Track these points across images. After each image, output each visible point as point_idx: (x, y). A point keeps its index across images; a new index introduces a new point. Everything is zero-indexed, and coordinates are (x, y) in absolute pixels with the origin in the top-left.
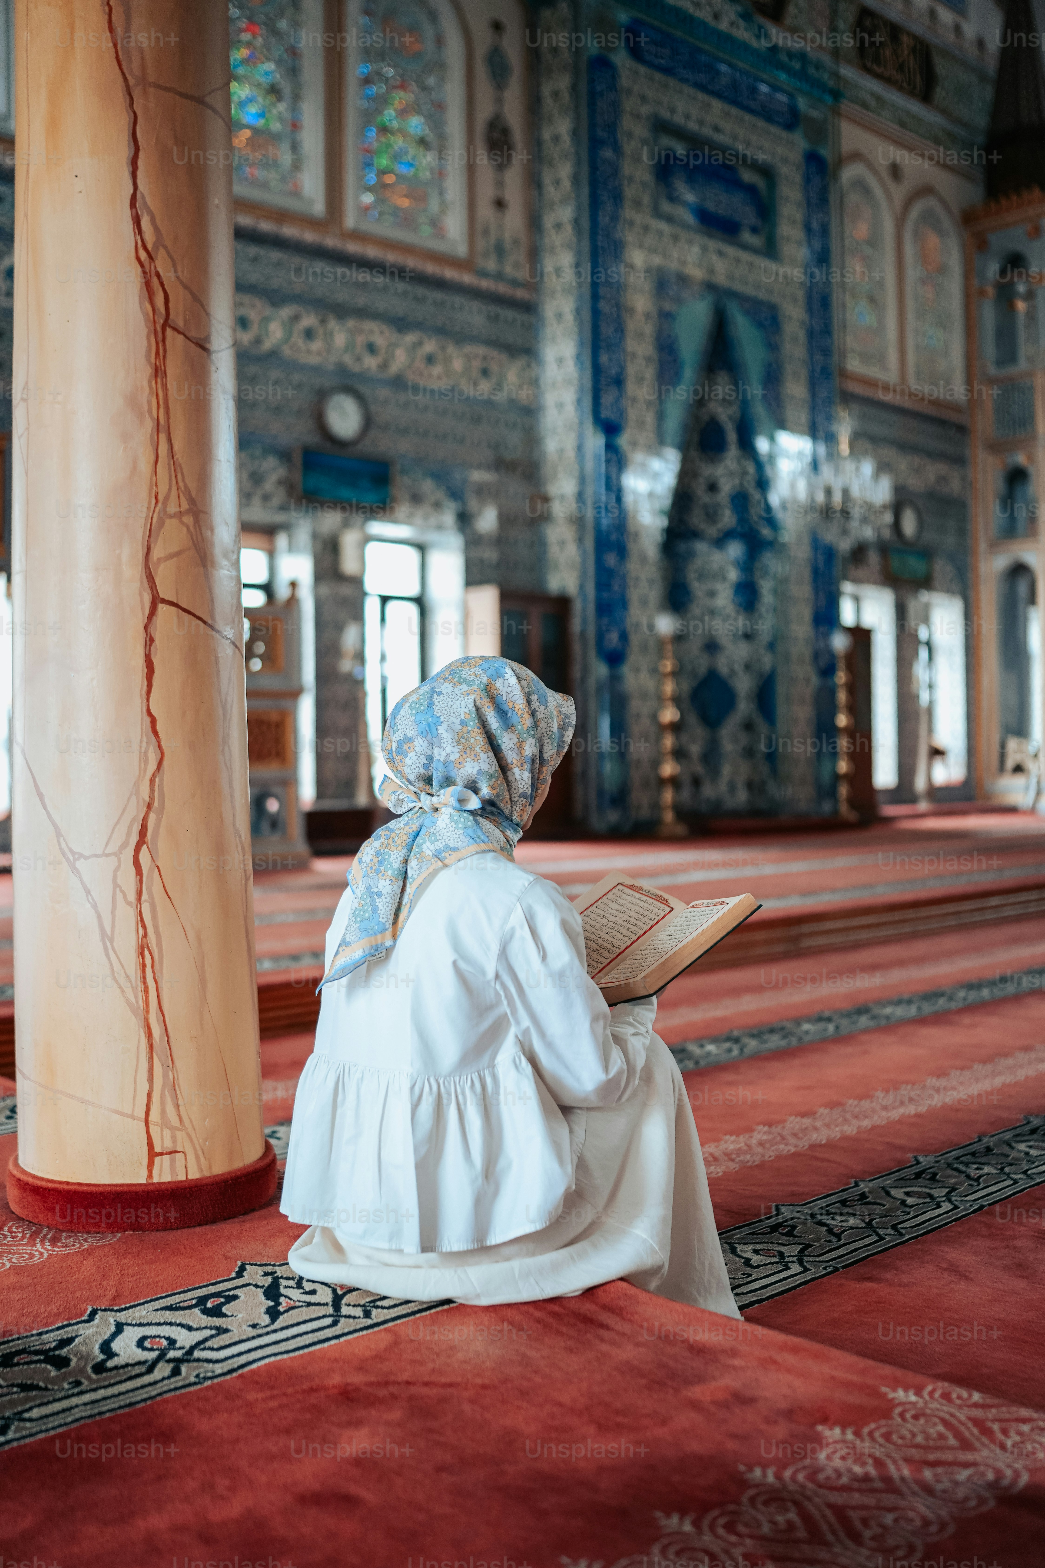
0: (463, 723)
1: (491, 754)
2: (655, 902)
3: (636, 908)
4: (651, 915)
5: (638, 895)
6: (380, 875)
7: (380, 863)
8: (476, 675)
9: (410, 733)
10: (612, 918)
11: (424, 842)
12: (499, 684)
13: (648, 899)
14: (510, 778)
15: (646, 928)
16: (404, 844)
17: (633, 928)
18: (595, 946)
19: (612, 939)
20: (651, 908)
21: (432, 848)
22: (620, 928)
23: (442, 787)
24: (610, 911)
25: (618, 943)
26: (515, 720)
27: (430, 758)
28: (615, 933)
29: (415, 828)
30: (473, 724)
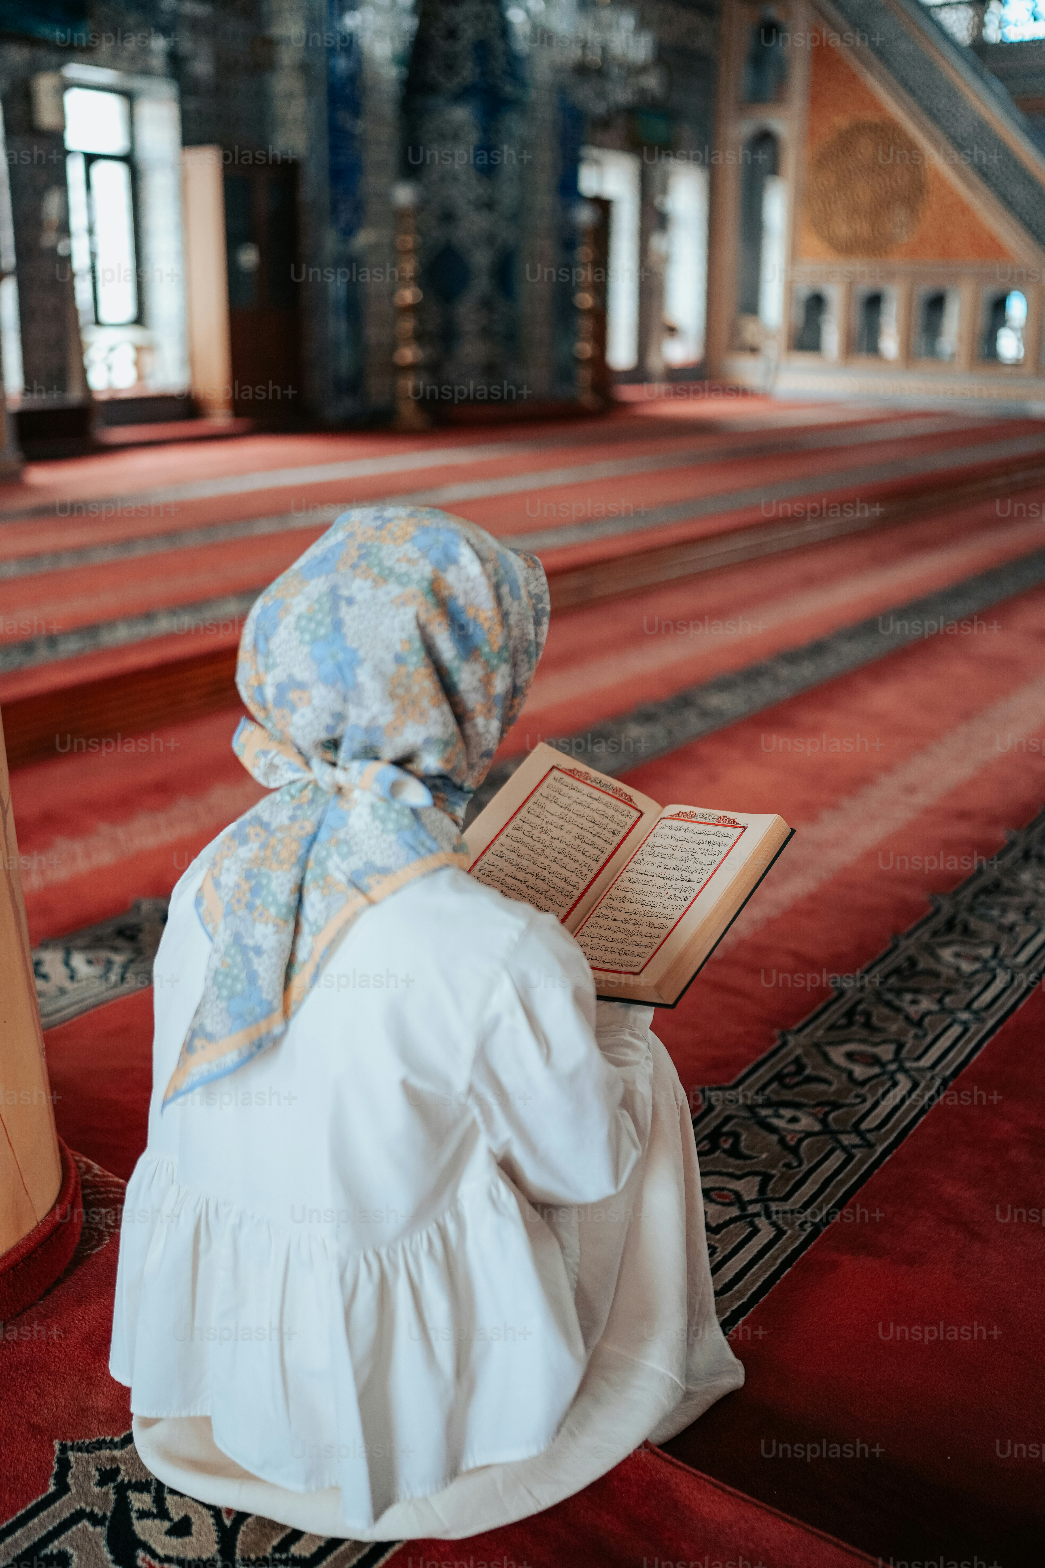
0: (399, 660)
1: (446, 708)
2: (615, 802)
3: (587, 812)
4: (613, 826)
5: (586, 789)
6: (256, 914)
7: (255, 891)
8: (410, 561)
9: (302, 674)
10: (556, 833)
11: (329, 855)
12: (451, 577)
13: (603, 796)
14: (470, 731)
15: (610, 849)
16: (293, 859)
17: (591, 851)
18: (540, 883)
19: (563, 871)
20: (611, 812)
21: (344, 866)
22: (573, 851)
23: (355, 757)
24: (550, 818)
25: (573, 878)
26: (479, 637)
27: (340, 717)
28: (566, 860)
29: (309, 827)
30: (416, 661)
